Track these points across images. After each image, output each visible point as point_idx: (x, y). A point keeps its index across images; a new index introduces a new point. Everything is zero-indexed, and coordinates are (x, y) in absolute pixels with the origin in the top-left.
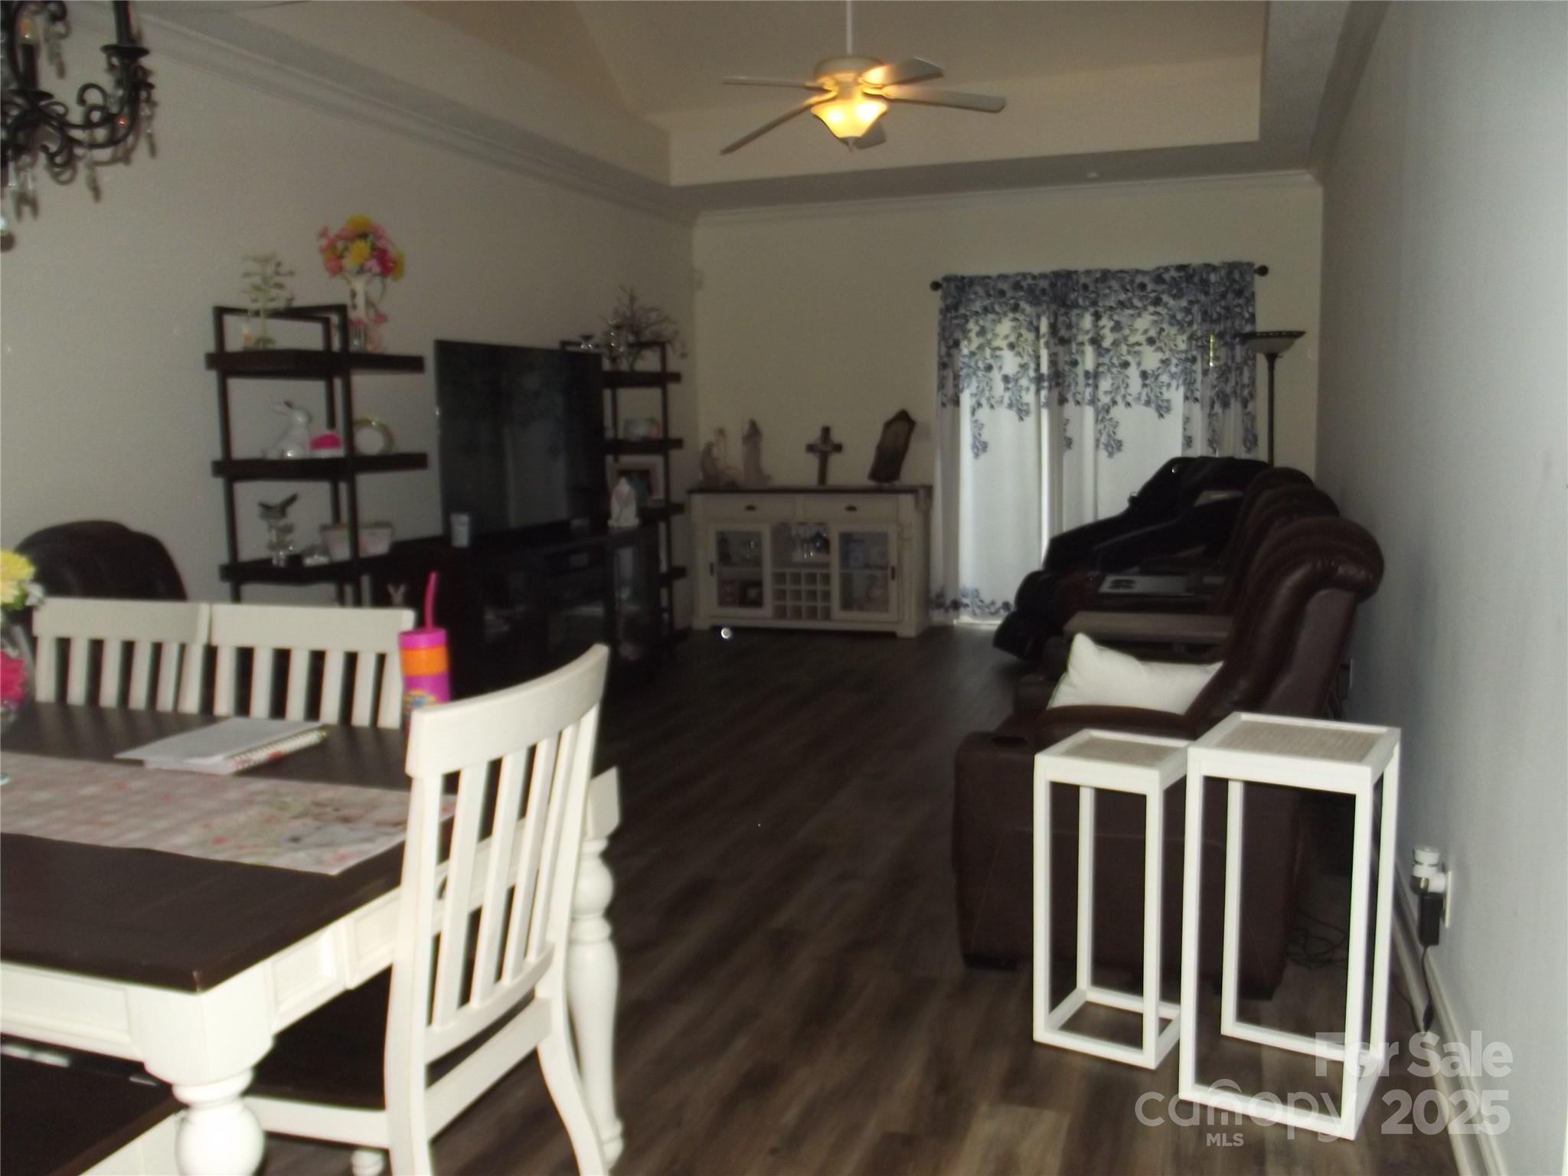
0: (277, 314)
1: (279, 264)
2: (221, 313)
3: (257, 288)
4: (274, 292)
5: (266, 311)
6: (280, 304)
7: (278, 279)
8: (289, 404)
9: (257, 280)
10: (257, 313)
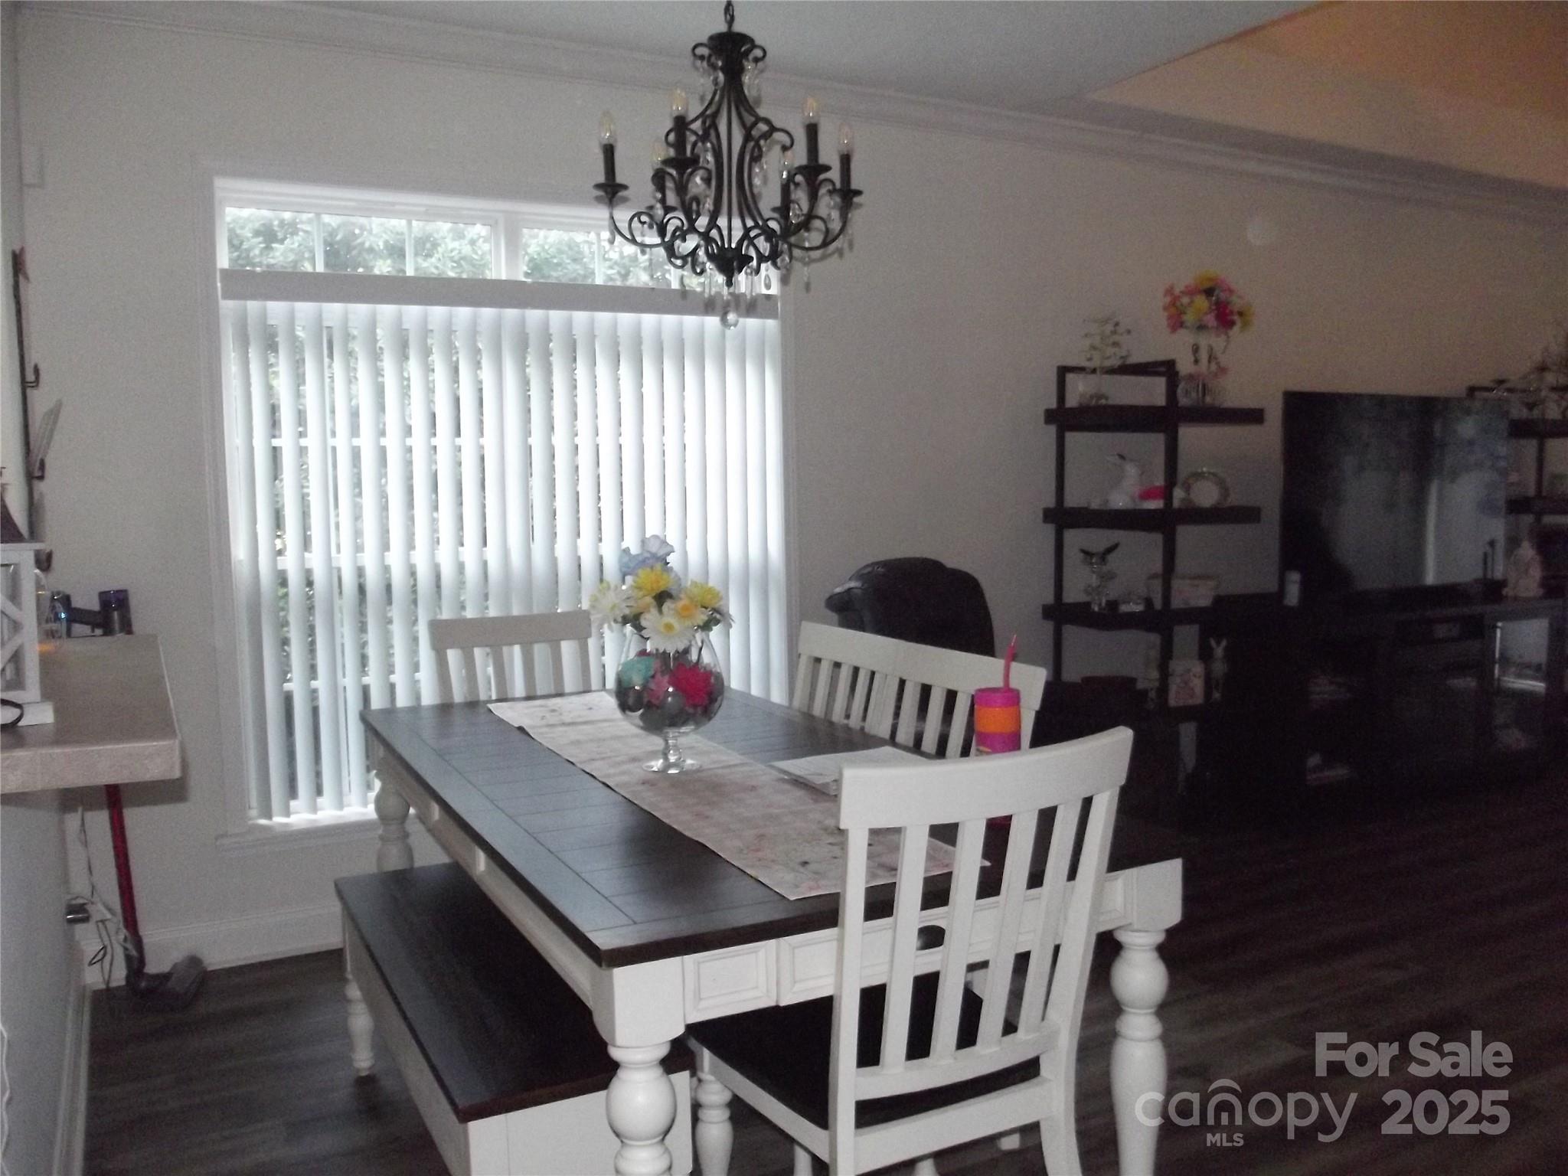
0: (1112, 371)
1: (1117, 324)
2: (1063, 371)
3: (1093, 348)
4: (1110, 351)
5: (1102, 368)
6: (1115, 362)
7: (1116, 338)
8: (1122, 457)
9: (1097, 341)
10: (1094, 371)
